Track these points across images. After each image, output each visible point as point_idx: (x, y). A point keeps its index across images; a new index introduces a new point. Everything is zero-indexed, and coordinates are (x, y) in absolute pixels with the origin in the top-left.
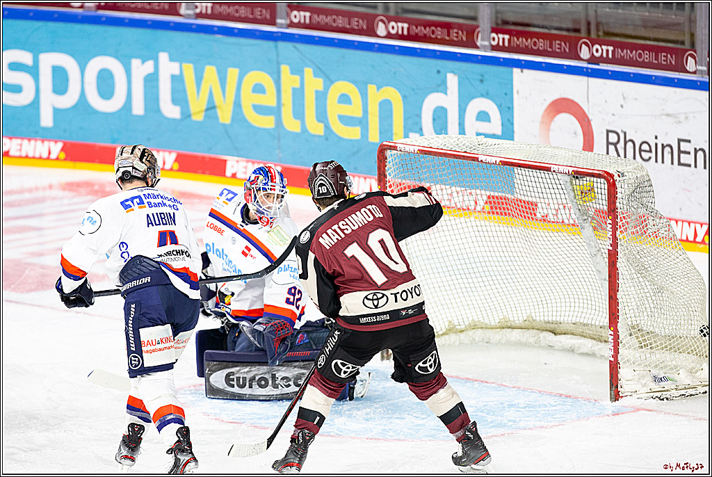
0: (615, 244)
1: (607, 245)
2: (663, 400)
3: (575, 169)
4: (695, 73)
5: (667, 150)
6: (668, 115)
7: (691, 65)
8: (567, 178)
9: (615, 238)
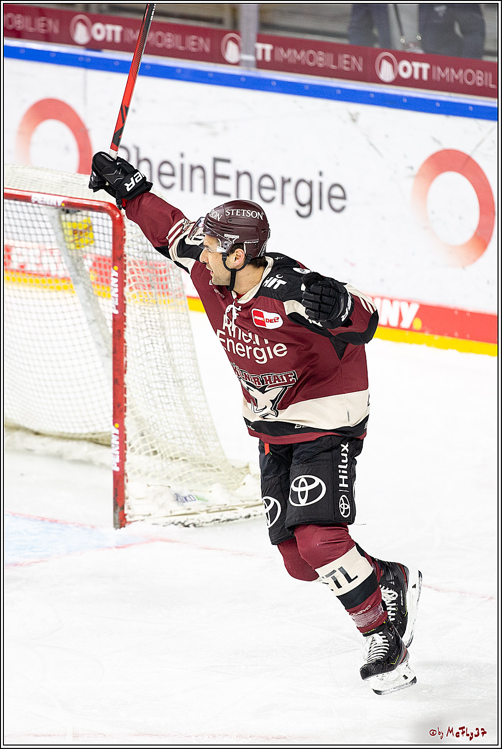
0: (122, 306)
1: (109, 307)
2: (188, 526)
3: (66, 199)
4: (237, 64)
5: (198, 173)
6: (199, 124)
7: (232, 52)
8: (54, 212)
9: (122, 297)
